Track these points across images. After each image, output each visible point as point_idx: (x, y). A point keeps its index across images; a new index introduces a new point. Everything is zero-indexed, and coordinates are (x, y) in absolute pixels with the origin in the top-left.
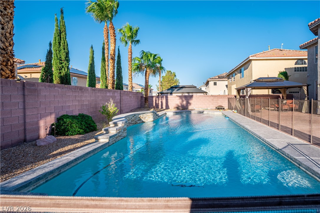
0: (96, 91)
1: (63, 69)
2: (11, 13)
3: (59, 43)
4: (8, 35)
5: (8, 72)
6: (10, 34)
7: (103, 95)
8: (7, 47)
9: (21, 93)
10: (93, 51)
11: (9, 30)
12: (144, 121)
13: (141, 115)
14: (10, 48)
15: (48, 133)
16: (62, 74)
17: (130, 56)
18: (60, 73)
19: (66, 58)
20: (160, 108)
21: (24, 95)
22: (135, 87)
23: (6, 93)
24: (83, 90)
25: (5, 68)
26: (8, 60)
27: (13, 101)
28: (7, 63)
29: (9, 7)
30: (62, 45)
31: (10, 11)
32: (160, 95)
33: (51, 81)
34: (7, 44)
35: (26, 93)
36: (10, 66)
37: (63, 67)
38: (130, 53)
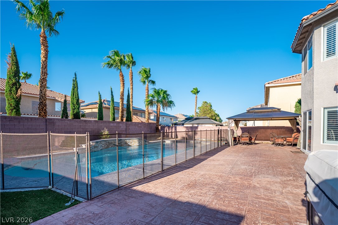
0: (99, 123)
1: (75, 109)
2: (45, 85)
3: (74, 94)
4: (43, 95)
5: (43, 113)
6: (44, 95)
7: (106, 125)
8: (43, 101)
9: (45, 124)
10: (101, 95)
11: (44, 93)
12: (130, 145)
13: (128, 140)
14: (44, 102)
15: (60, 145)
16: (75, 112)
17: (147, 93)
18: (74, 112)
19: (77, 103)
20: (170, 137)
21: (46, 125)
22: (179, 118)
23: (37, 124)
24: (87, 122)
25: (42, 112)
26: (43, 108)
27: (41, 127)
28: (43, 109)
29: (44, 82)
30: (75, 95)
31: (44, 84)
32: (174, 125)
33: (67, 117)
34: (43, 100)
35: (47, 124)
36: (44, 110)
37: (75, 108)
38: (147, 91)
